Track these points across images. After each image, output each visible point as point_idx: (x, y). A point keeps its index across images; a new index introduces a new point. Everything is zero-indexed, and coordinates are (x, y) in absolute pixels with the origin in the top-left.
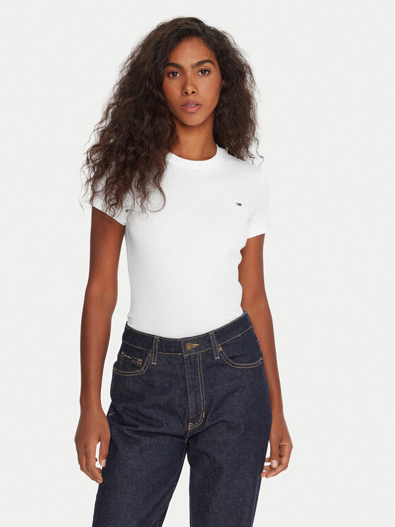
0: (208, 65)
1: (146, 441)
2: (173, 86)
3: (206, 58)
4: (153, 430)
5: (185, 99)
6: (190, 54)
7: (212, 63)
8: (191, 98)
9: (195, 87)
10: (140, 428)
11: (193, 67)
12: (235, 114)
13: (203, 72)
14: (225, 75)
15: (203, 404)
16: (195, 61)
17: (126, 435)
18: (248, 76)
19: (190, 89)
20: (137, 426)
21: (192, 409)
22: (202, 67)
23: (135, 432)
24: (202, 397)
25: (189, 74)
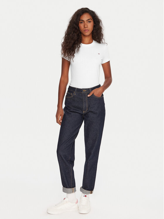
0: (90, 20)
1: (73, 114)
2: (82, 26)
3: (90, 18)
4: (74, 111)
5: (85, 29)
6: (86, 17)
7: (91, 19)
8: (86, 29)
9: (87, 26)
10: (71, 110)
11: (87, 20)
12: (97, 32)
13: (89, 22)
14: (94, 22)
15: (87, 106)
16: (87, 19)
17: (68, 112)
18: (101, 23)
19: (86, 26)
20: (70, 110)
21: (84, 107)
22: (89, 21)
23: (70, 111)
24: (87, 104)
25: (86, 22)
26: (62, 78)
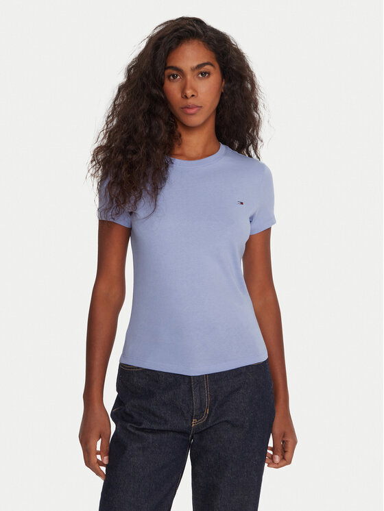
26: (102, 287)
